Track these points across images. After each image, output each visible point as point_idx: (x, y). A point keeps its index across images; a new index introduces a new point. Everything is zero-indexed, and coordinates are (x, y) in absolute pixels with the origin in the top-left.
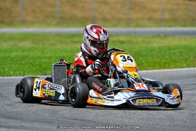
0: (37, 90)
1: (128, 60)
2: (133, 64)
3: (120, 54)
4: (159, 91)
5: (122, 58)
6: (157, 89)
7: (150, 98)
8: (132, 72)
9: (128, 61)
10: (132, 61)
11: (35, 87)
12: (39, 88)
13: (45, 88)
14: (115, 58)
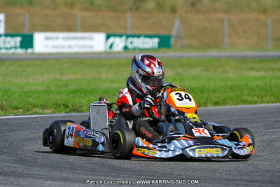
0: (70, 137)
1: (186, 98)
2: (192, 104)
3: (175, 90)
4: (224, 137)
5: (177, 96)
6: (222, 136)
7: (213, 148)
8: (190, 115)
9: (185, 100)
10: (190, 100)
11: (66, 134)
12: (71, 135)
13: (79, 136)
14: (168, 96)
